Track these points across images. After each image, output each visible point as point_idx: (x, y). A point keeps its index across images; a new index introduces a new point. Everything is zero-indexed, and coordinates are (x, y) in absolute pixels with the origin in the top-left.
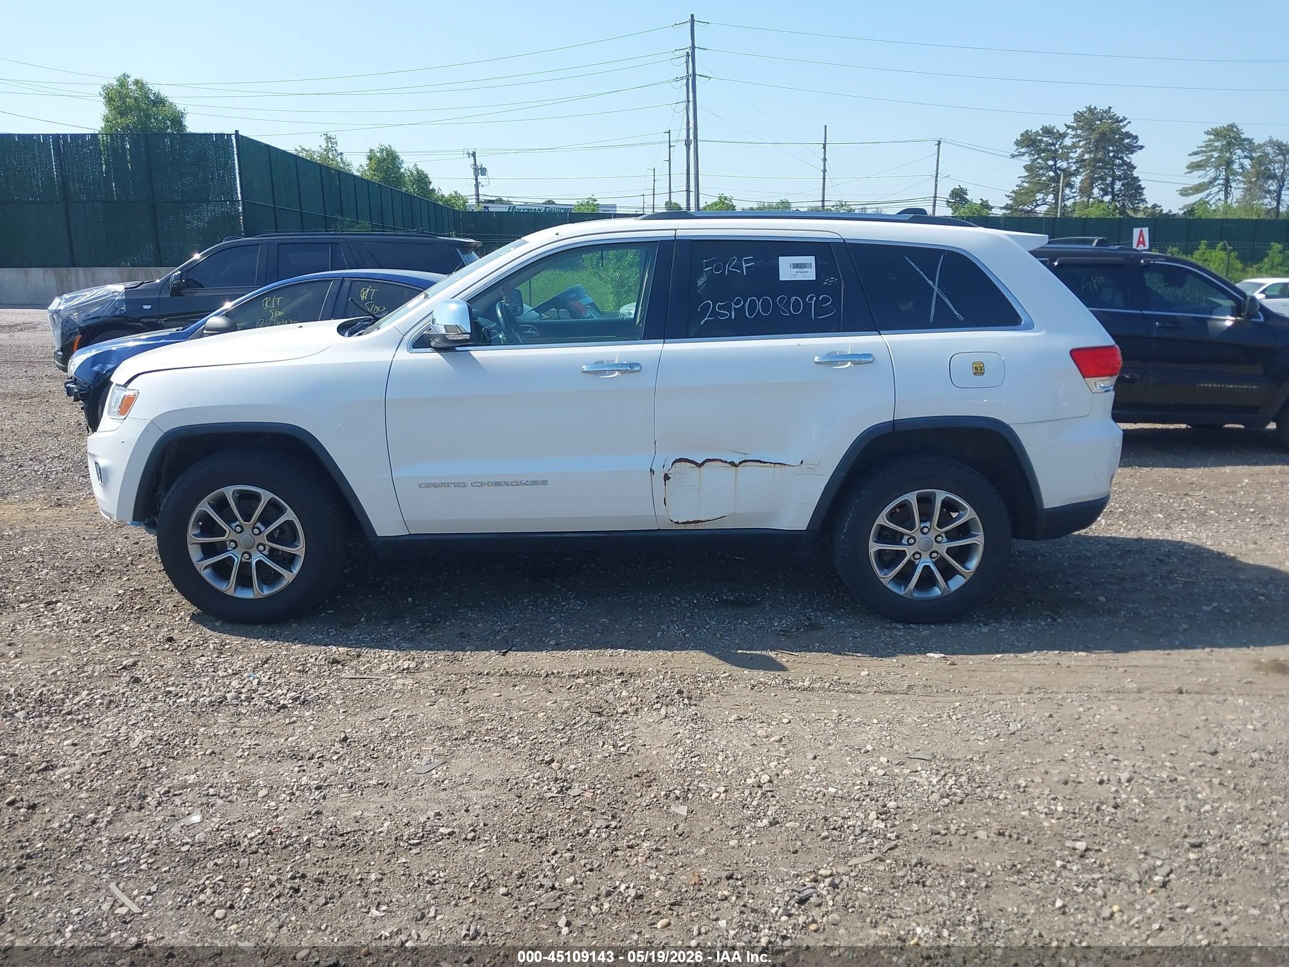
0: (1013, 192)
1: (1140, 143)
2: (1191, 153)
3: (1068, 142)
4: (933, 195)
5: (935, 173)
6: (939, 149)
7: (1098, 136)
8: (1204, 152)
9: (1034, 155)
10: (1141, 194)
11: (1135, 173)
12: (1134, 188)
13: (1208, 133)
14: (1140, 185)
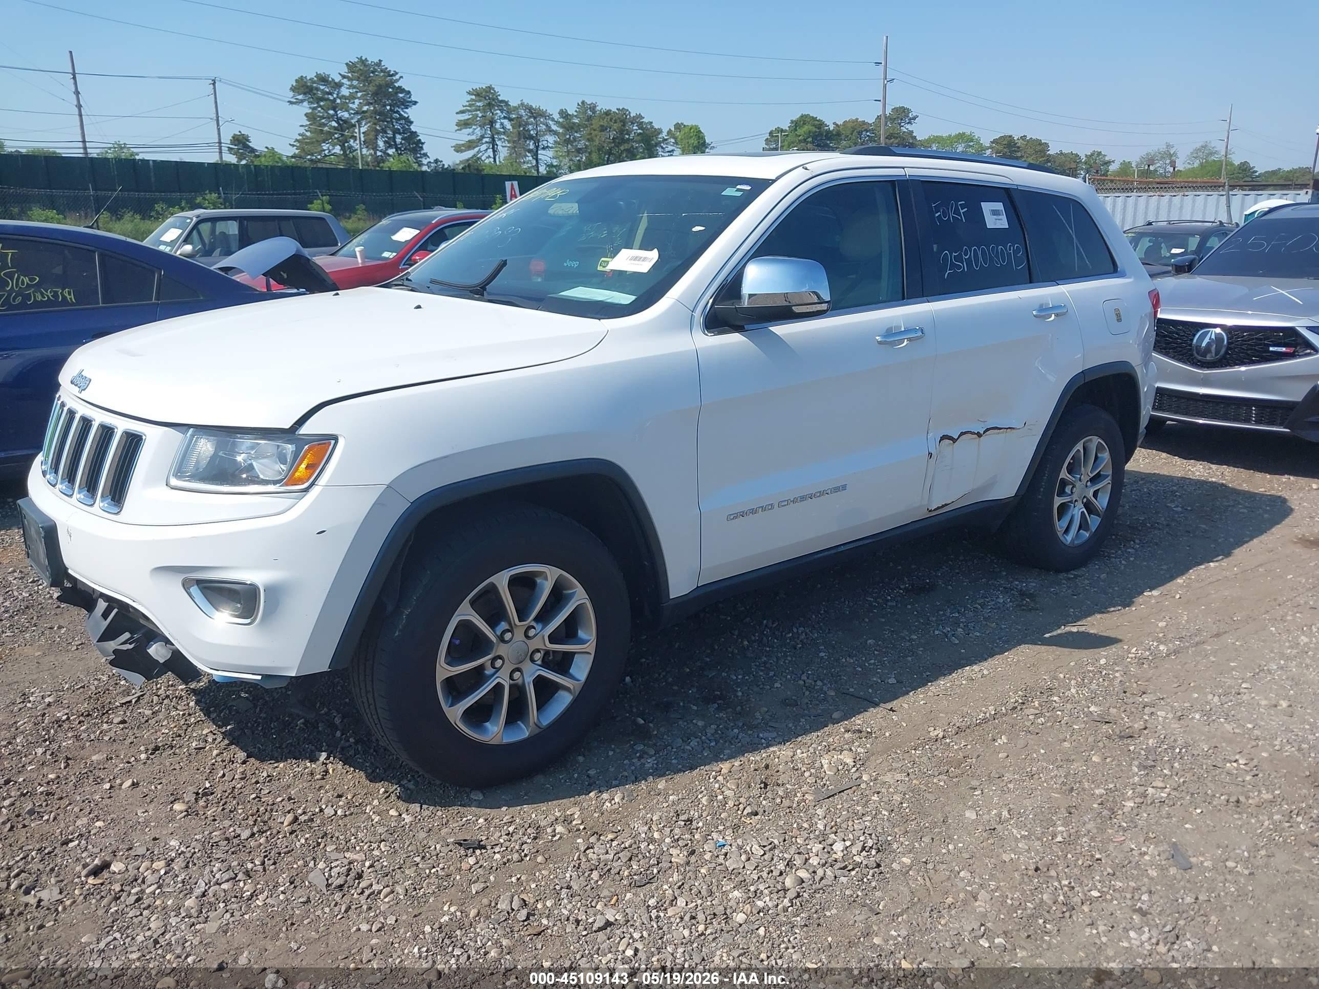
0: (297, 140)
1: (413, 98)
2: (458, 111)
3: (345, 92)
4: (217, 141)
5: (215, 115)
6: (215, 88)
7: (375, 88)
8: (469, 111)
9: (312, 103)
10: (422, 148)
11: (413, 128)
12: (414, 144)
13: (469, 93)
14: (420, 140)
